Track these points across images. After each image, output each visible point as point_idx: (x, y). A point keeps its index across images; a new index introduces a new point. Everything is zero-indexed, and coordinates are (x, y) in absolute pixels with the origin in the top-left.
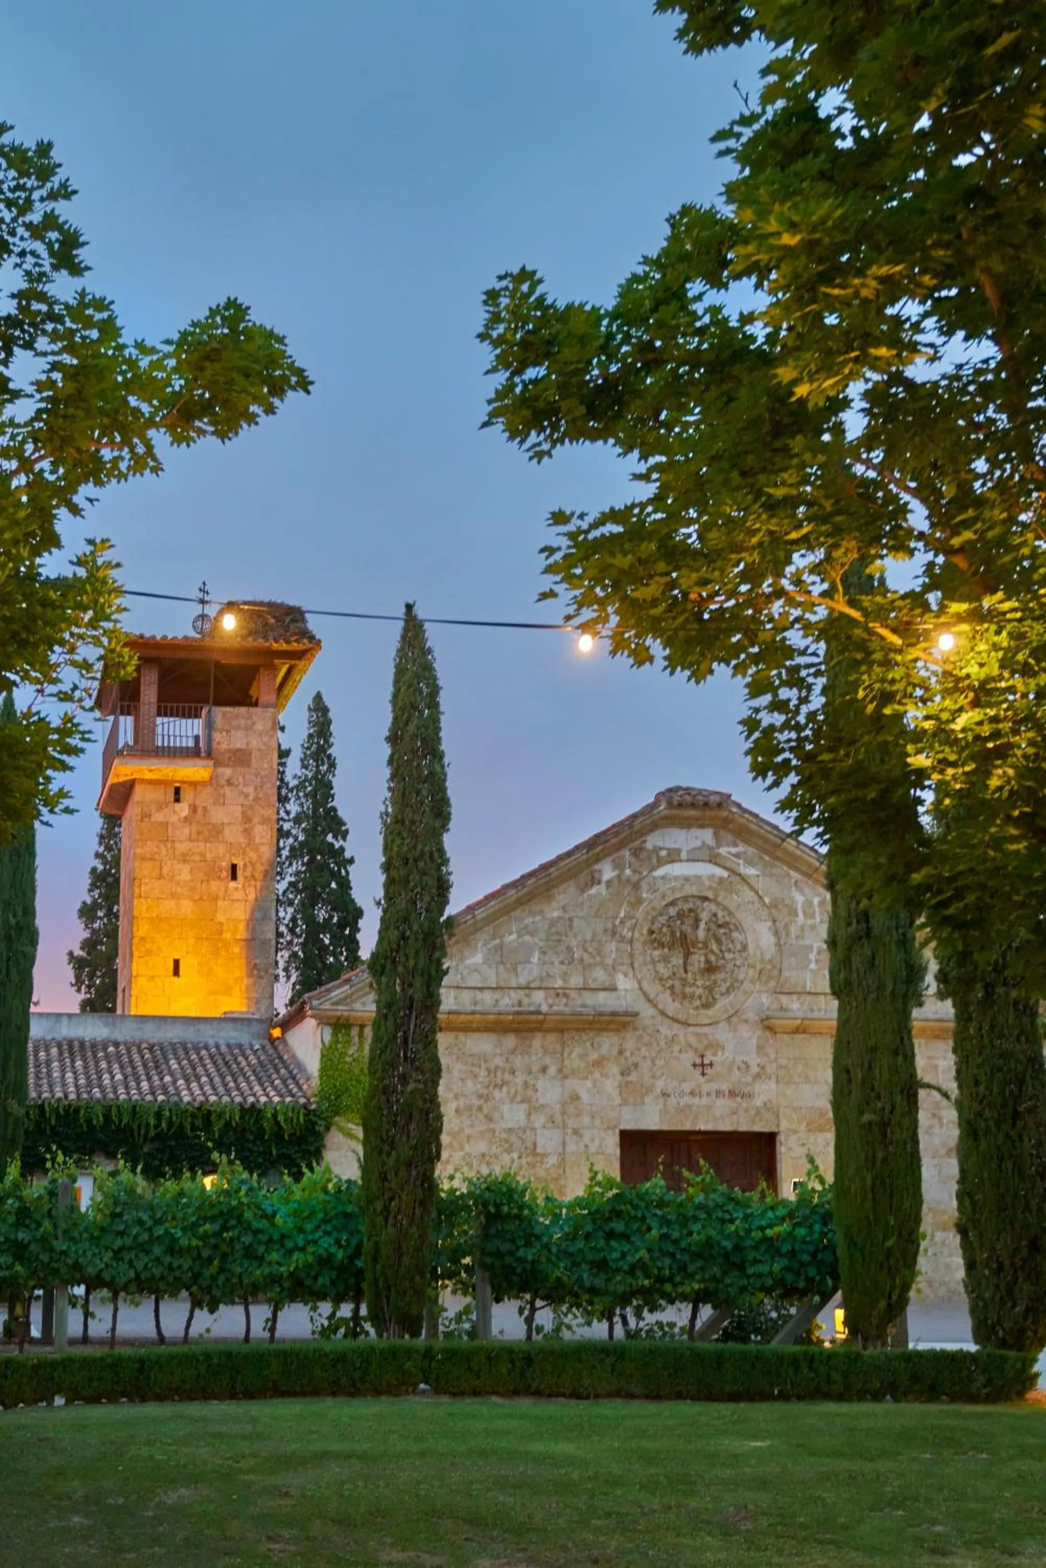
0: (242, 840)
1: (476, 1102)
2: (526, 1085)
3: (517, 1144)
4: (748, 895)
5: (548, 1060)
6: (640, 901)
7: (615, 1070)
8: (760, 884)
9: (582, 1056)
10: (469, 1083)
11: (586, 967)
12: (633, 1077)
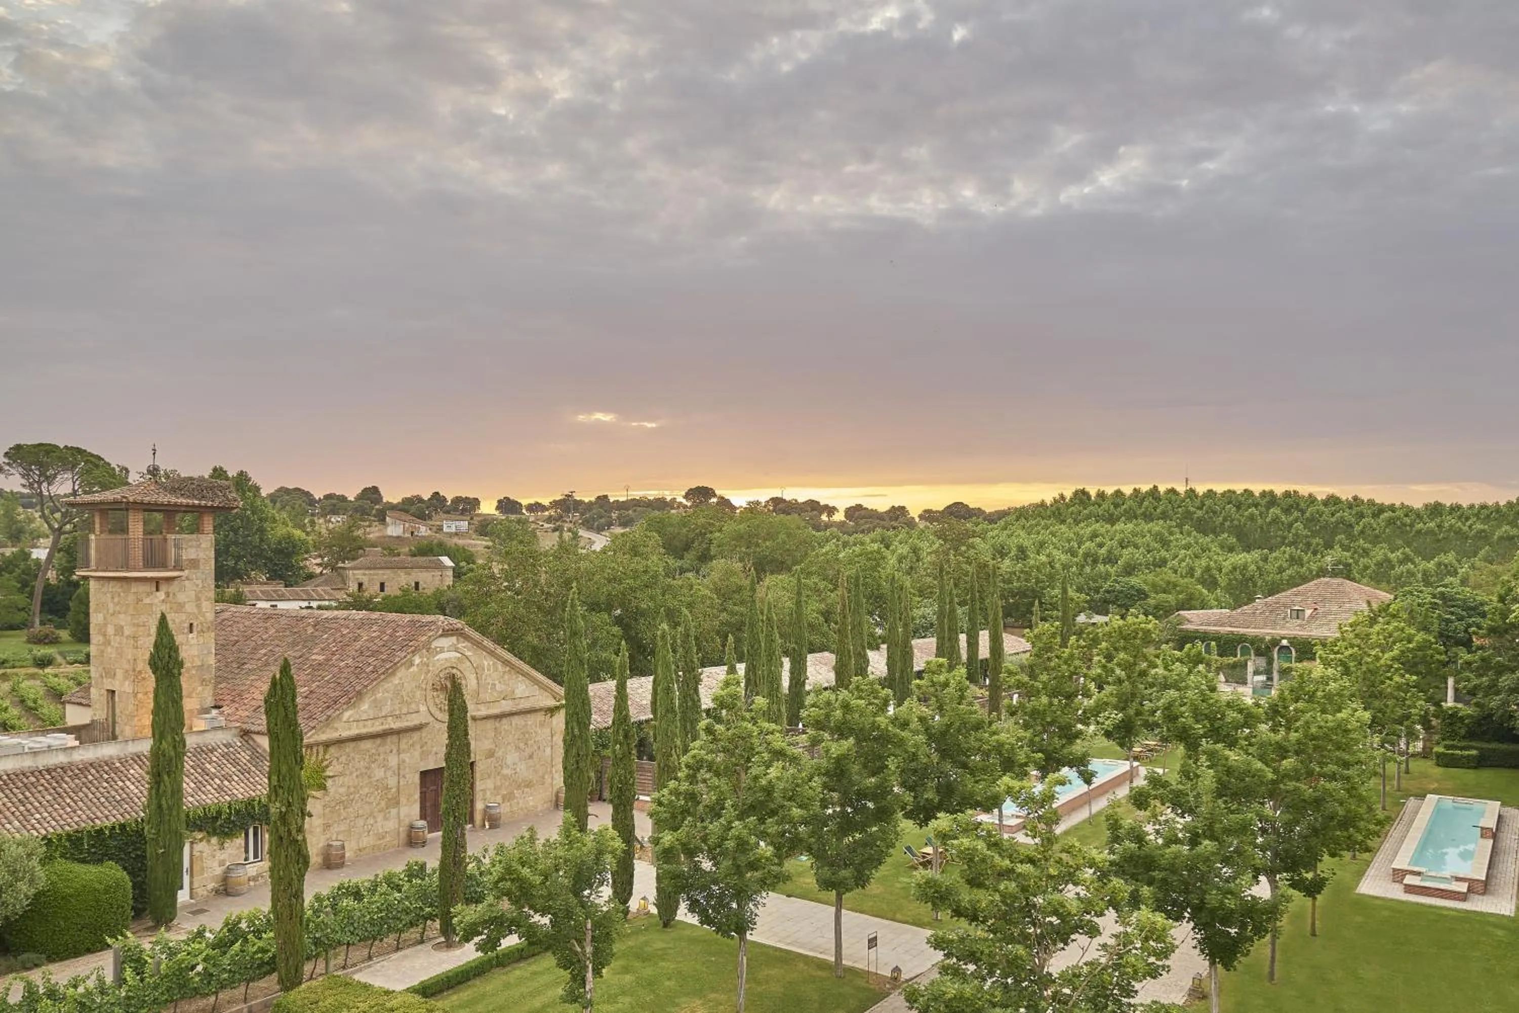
0: (196, 611)
1: (364, 771)
2: (384, 759)
3: (380, 785)
4: (468, 664)
5: (393, 746)
6: (429, 671)
7: (418, 747)
8: (472, 659)
9: (406, 743)
10: (362, 763)
11: (409, 704)
12: (425, 748)
